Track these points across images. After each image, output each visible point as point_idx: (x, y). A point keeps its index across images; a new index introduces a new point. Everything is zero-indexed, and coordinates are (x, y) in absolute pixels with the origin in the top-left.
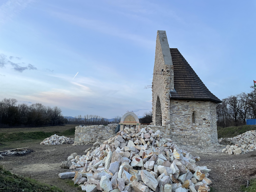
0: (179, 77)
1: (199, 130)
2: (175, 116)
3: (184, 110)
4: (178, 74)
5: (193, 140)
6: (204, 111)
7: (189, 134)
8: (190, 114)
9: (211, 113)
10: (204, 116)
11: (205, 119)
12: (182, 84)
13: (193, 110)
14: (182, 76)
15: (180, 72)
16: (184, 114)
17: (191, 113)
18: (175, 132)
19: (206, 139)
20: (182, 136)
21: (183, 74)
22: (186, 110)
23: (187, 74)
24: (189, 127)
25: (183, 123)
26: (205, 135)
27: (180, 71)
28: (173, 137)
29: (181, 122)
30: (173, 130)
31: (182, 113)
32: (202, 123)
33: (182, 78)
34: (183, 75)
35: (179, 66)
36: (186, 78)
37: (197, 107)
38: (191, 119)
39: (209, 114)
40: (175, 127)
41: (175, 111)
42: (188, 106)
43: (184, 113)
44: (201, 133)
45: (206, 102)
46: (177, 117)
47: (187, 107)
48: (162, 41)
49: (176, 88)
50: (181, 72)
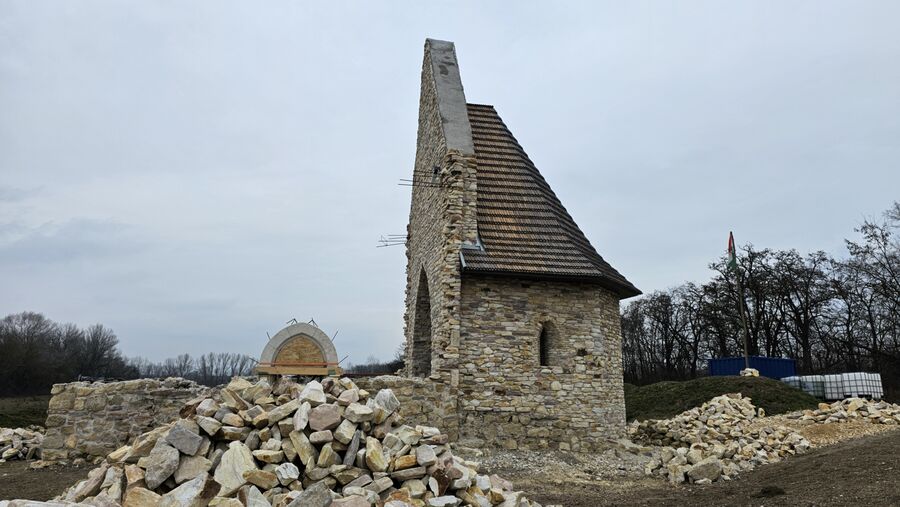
0: (497, 201)
1: (564, 393)
2: (478, 339)
3: (510, 318)
4: (492, 190)
5: (544, 430)
6: (581, 323)
7: (528, 409)
8: (531, 331)
9: (606, 329)
10: (578, 341)
11: (582, 352)
12: (507, 224)
13: (543, 319)
14: (507, 198)
15: (499, 183)
16: (510, 334)
17: (536, 330)
18: (476, 402)
19: (586, 425)
20: (503, 414)
21: (512, 191)
22: (516, 316)
23: (523, 192)
24: (529, 379)
25: (508, 365)
26: (584, 410)
27: (501, 180)
28: (470, 418)
29: (499, 363)
30: (468, 392)
31: (503, 329)
32: (574, 366)
33: (505, 205)
34: (510, 194)
35: (497, 163)
36: (520, 206)
37: (557, 308)
38: (534, 353)
39: (597, 331)
40: (475, 383)
41: (480, 322)
42: (525, 302)
43: (510, 327)
44: (570, 402)
45: (586, 289)
46: (485, 344)
47: (521, 305)
48: (441, 73)
49: (485, 237)
50: (505, 183)
